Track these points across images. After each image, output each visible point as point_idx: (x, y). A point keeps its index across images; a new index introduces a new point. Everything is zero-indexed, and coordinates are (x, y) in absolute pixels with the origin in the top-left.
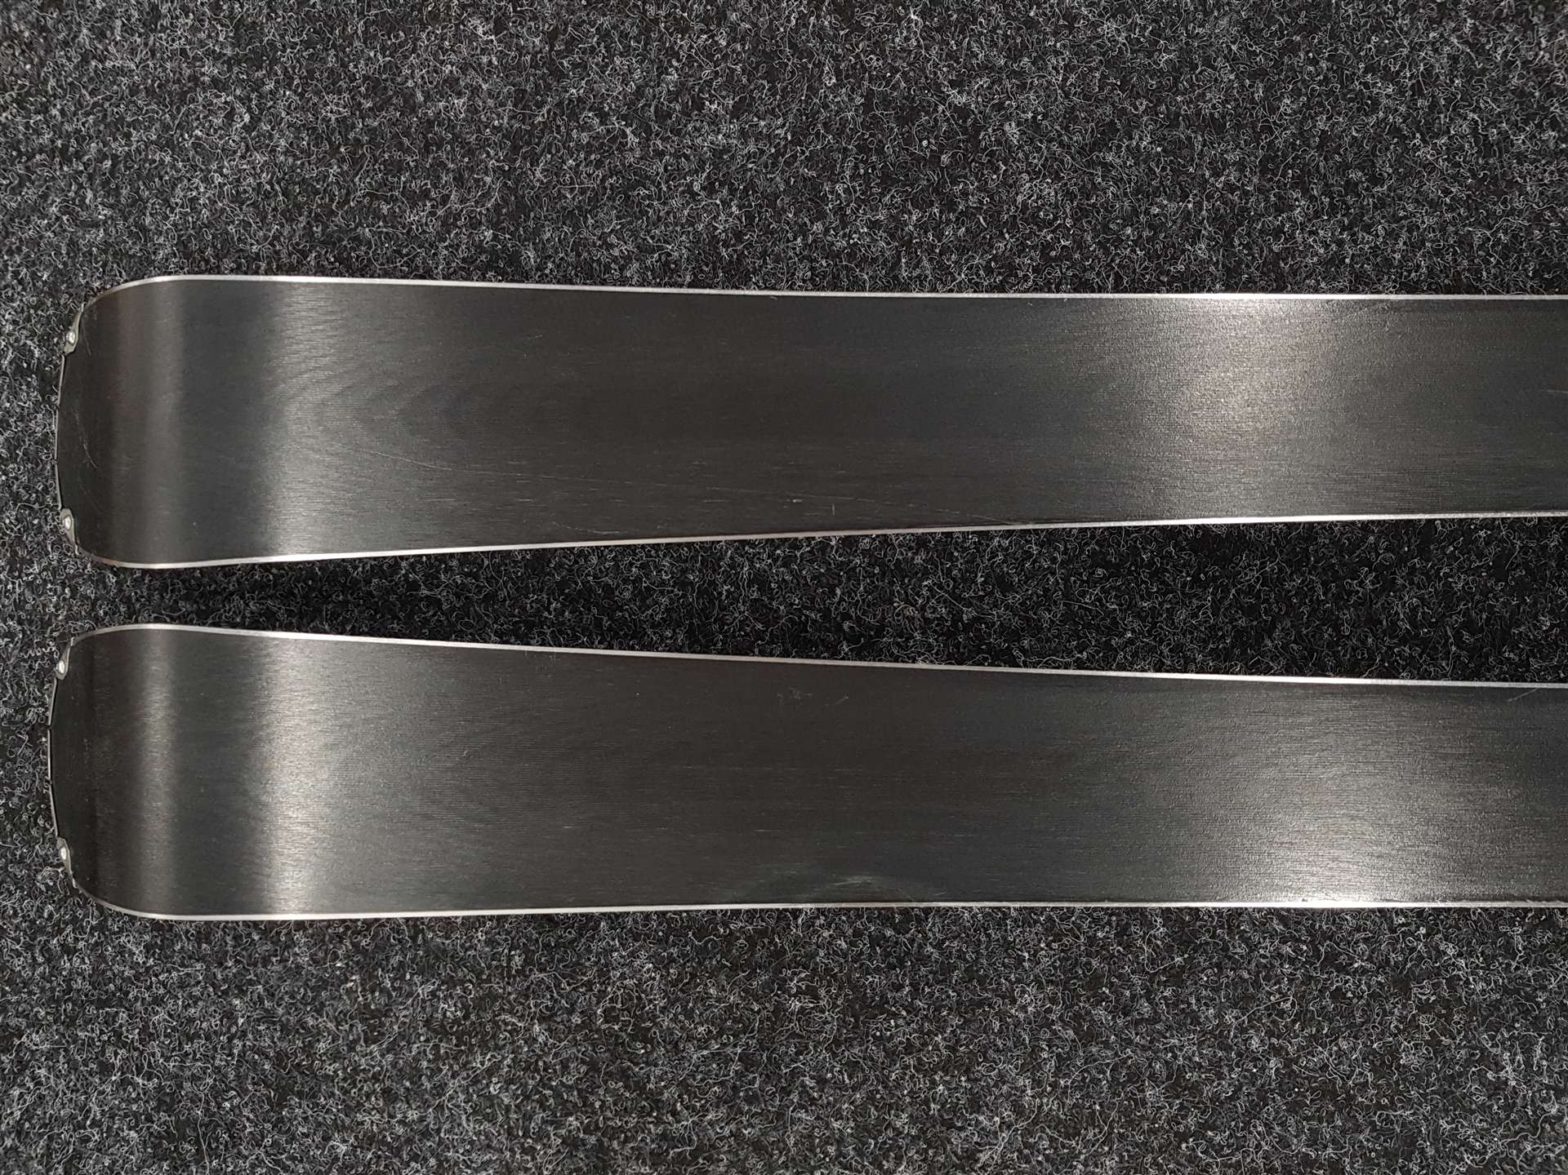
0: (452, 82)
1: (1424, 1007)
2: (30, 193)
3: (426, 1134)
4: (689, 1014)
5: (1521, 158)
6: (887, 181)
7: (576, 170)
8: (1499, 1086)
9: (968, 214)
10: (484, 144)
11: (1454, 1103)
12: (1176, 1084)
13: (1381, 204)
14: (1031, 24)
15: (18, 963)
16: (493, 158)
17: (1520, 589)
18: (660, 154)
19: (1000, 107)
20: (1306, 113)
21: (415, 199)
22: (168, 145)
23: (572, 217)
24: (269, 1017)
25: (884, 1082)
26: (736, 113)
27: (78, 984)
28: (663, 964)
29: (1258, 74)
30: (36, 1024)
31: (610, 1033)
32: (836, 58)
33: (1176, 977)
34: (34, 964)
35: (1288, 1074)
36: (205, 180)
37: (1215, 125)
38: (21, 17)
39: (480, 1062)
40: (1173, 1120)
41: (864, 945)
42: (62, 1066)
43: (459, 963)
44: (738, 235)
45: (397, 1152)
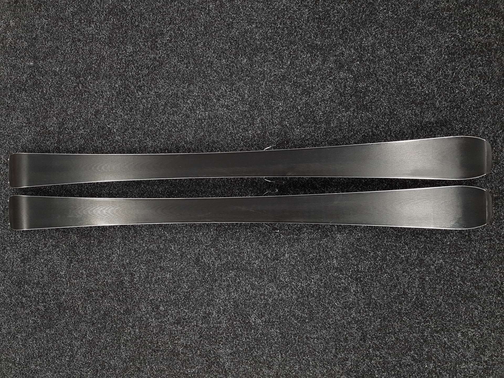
0: (51, 125)
1: (163, 240)
2: (5, 141)
3: (52, 259)
4: (80, 243)
5: (173, 132)
6: (101, 137)
7: (66, 136)
8: (172, 250)
9: (110, 141)
10: (55, 133)
11: (167, 252)
12: (135, 251)
13: (157, 139)
14: (117, 116)
15: (6, 239)
16: (56, 135)
17: (174, 187)
18: (75, 134)
19: (113, 127)
20: (149, 127)
21: (48, 141)
22: (20, 134)
23: (65, 142)
24: (34, 245)
25: (102, 251)
26: (83, 129)
27: (13, 241)
28: (77, 237)
29: (143, 122)
30: (8, 246)
31: (71, 246)
32: (95, 121)
33: (135, 237)
34: (8, 239)
35: (148, 249)
36: (24, 139)
37: (138, 129)
38: (3, 118)
39: (57, 250)
40: (135, 255)
41: (100, 234)
42: (11, 251)
43: (55, 237)
44: (84, 144)
45: (49, 261)
